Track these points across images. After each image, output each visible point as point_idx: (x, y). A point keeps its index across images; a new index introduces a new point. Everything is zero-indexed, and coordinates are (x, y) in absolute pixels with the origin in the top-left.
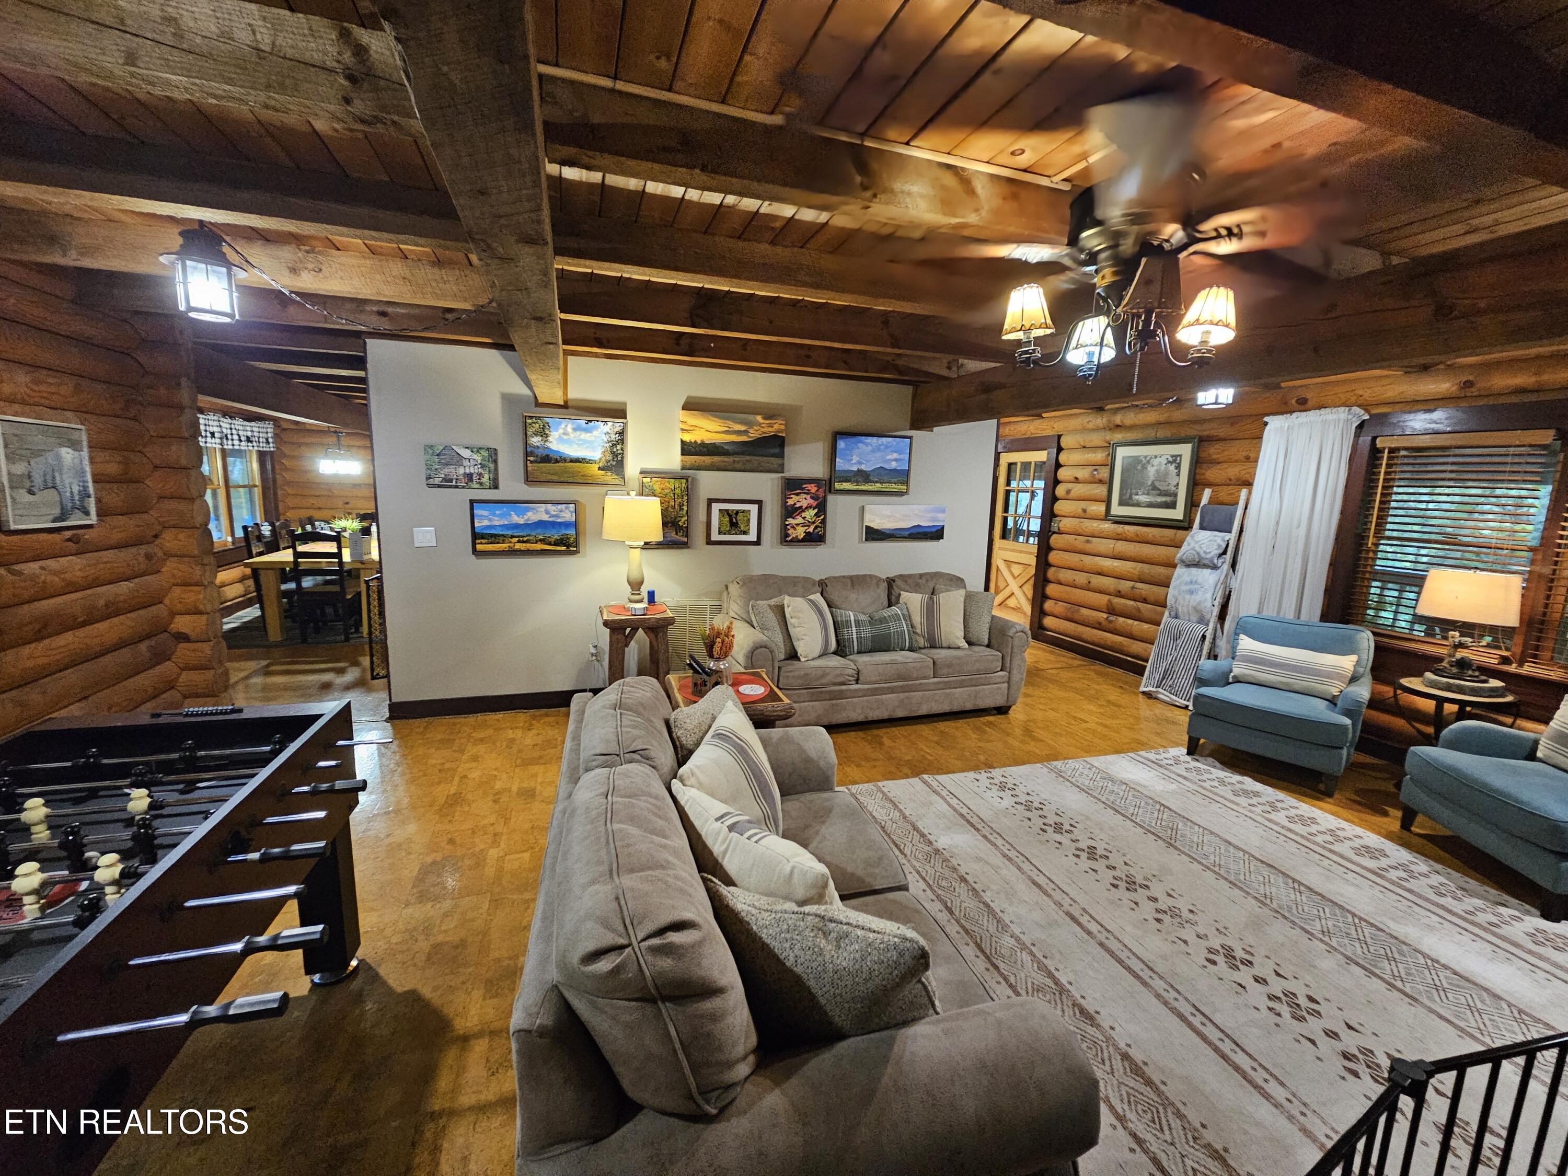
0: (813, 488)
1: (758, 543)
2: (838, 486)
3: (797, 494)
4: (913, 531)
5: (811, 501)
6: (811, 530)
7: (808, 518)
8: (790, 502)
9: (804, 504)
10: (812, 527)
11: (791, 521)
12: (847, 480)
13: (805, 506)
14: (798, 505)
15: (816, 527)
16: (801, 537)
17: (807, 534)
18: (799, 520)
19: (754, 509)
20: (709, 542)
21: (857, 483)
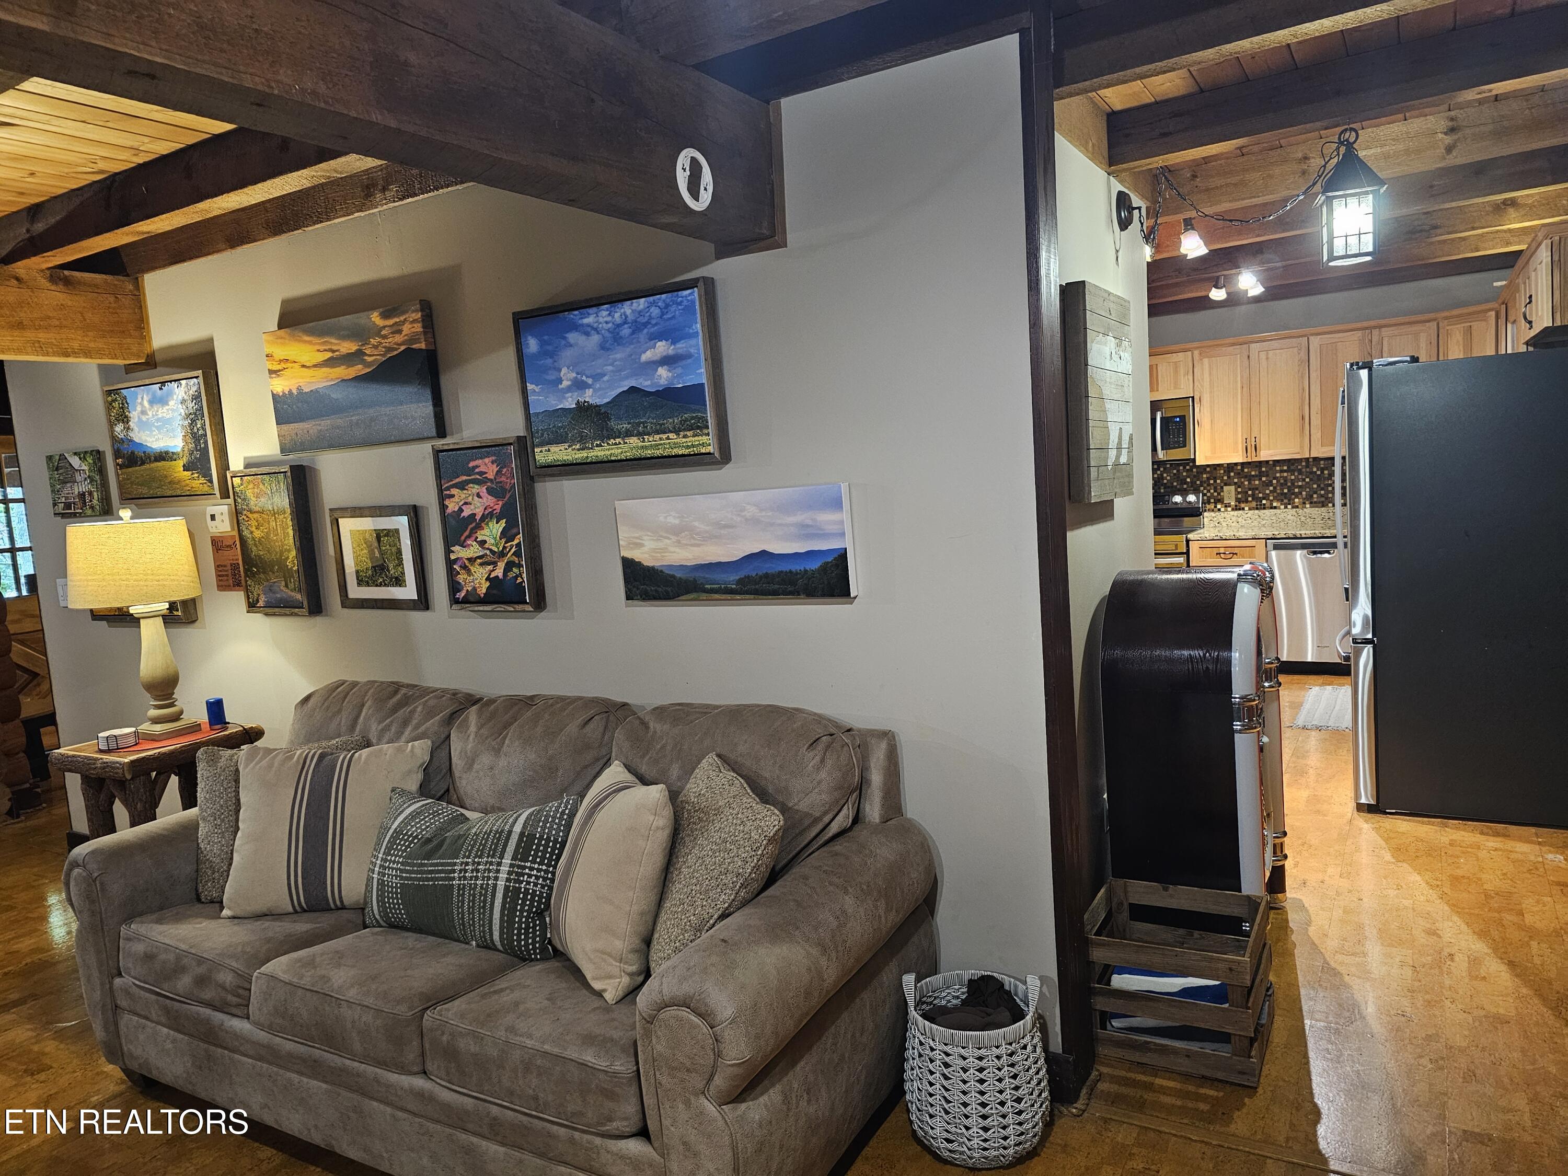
0: (488, 467)
1: (423, 602)
2: (543, 455)
3: (462, 486)
4: (750, 571)
5: (489, 500)
6: (499, 572)
7: (490, 541)
8: (452, 506)
9: (477, 507)
10: (501, 565)
11: (459, 552)
12: (558, 439)
13: (479, 512)
14: (466, 513)
15: (509, 566)
16: (482, 590)
17: (493, 582)
18: (474, 550)
19: (402, 523)
20: (348, 603)
21: (583, 441)
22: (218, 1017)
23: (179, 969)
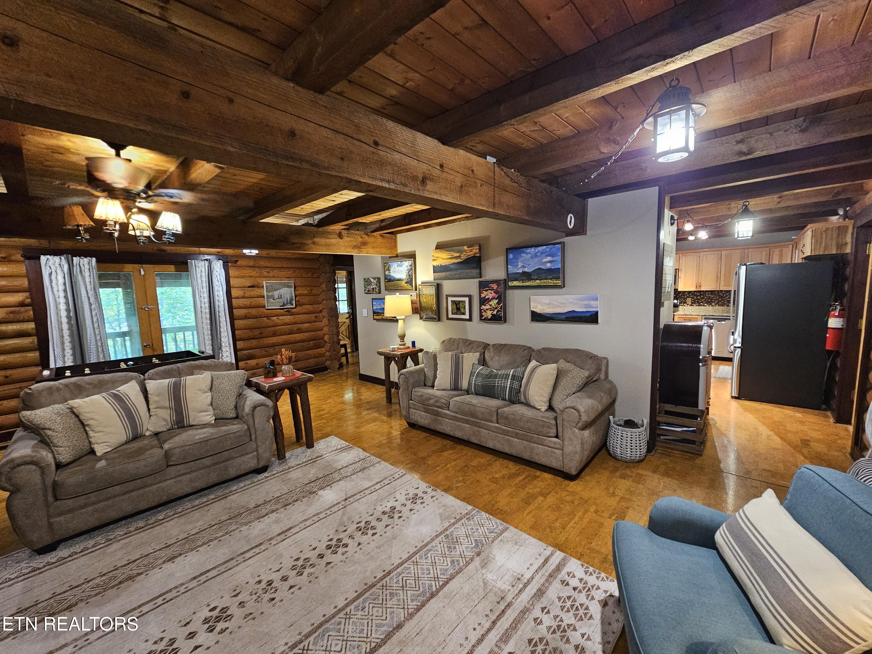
0: (495, 286)
1: (470, 320)
2: (510, 284)
3: (486, 291)
4: (569, 315)
5: (494, 294)
6: (495, 313)
7: (493, 305)
8: (483, 296)
9: (490, 296)
10: (496, 311)
11: (483, 307)
12: (516, 280)
13: (491, 298)
14: (487, 297)
15: (498, 311)
16: (489, 317)
17: (493, 315)
18: (488, 307)
19: (467, 299)
20: (448, 319)
21: (523, 281)
22: (440, 410)
23: (430, 399)
